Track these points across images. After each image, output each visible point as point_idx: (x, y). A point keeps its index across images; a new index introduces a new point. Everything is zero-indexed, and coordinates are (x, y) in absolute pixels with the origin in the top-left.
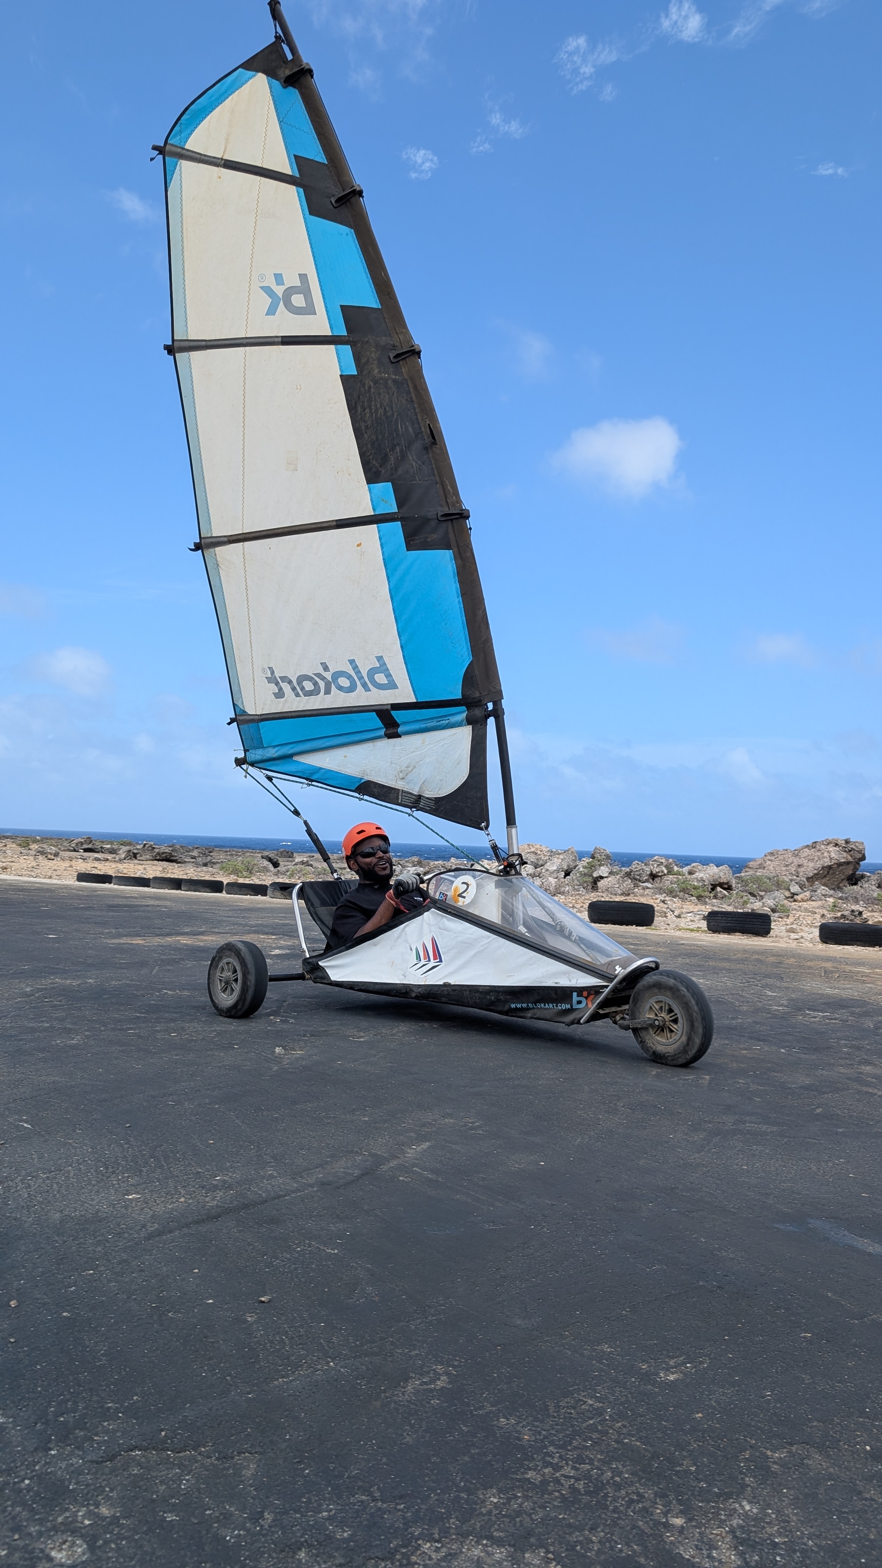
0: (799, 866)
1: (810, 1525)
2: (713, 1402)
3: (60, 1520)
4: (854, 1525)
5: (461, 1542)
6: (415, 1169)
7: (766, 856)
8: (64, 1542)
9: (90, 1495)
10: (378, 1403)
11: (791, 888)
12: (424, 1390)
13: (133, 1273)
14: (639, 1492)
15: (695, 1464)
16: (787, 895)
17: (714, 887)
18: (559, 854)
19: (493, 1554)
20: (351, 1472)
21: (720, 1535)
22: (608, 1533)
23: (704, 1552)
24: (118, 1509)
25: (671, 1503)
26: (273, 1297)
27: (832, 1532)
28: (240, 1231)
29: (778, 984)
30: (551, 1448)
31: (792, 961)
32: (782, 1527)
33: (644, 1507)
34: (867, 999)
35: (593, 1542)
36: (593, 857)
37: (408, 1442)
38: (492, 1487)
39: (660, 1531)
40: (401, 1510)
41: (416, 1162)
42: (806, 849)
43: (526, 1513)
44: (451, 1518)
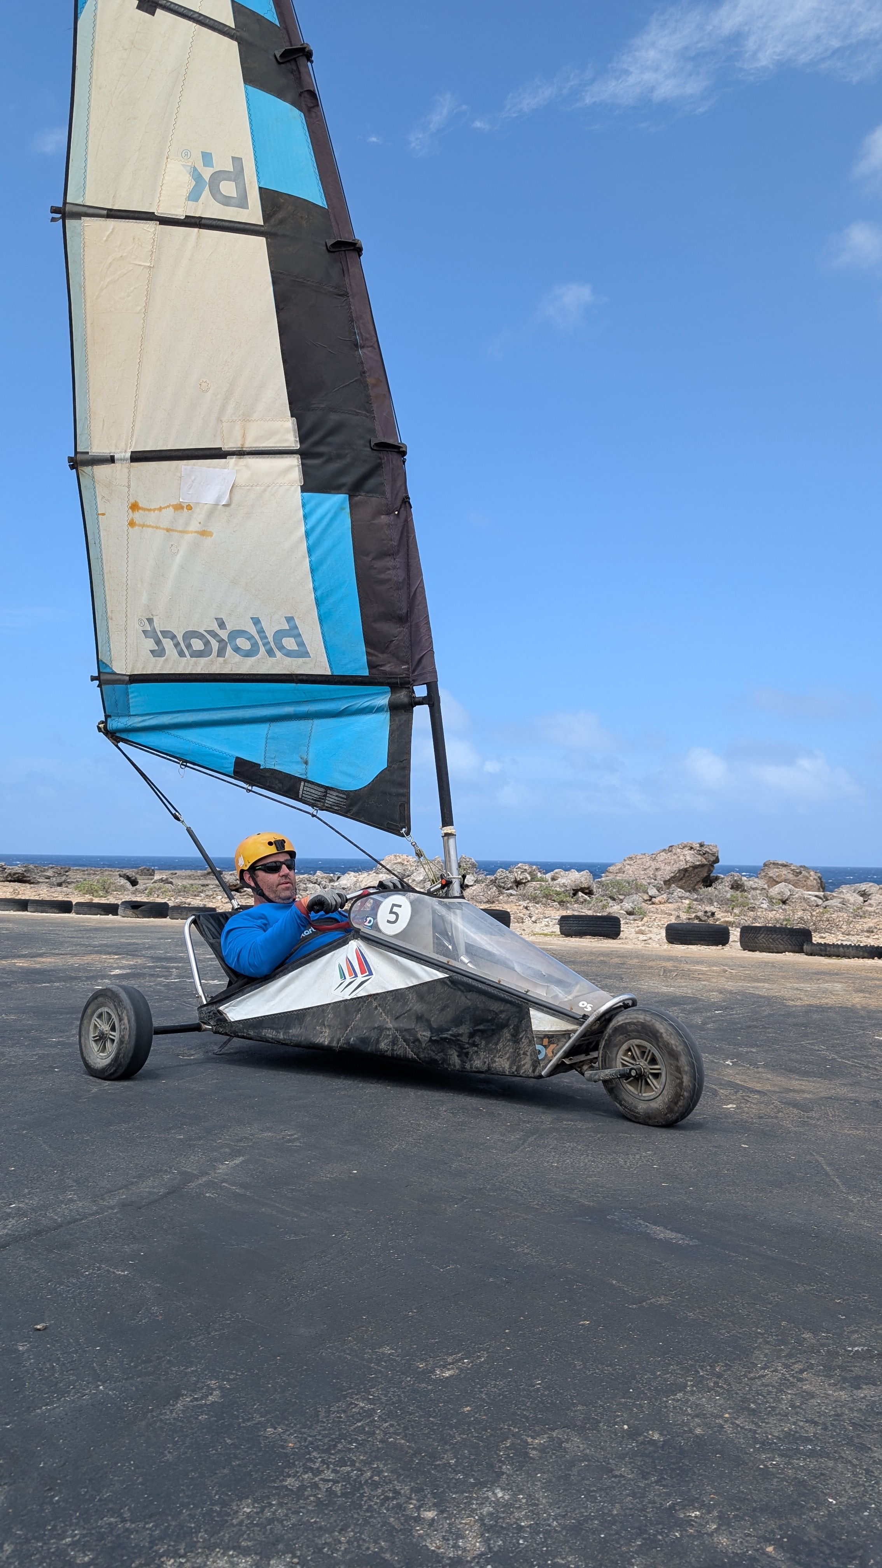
0: (657, 869)
1: (557, 1506)
2: (483, 1395)
4: (600, 1502)
5: (207, 1556)
6: (223, 1184)
7: (625, 860)
10: (144, 1423)
11: (649, 891)
12: (193, 1406)
14: (396, 1489)
15: (455, 1457)
16: (645, 899)
17: (575, 892)
20: (103, 1495)
21: (469, 1524)
22: (358, 1532)
25: (426, 1496)
26: (51, 1325)
27: (577, 1512)
28: (27, 1259)
29: (617, 984)
30: (315, 1454)
31: (634, 962)
32: (529, 1512)
33: (398, 1504)
34: (699, 996)
35: (340, 1542)
37: (168, 1460)
38: (247, 1498)
39: (410, 1525)
40: (149, 1529)
41: (226, 1177)
42: (663, 853)
43: (278, 1520)
44: (200, 1532)
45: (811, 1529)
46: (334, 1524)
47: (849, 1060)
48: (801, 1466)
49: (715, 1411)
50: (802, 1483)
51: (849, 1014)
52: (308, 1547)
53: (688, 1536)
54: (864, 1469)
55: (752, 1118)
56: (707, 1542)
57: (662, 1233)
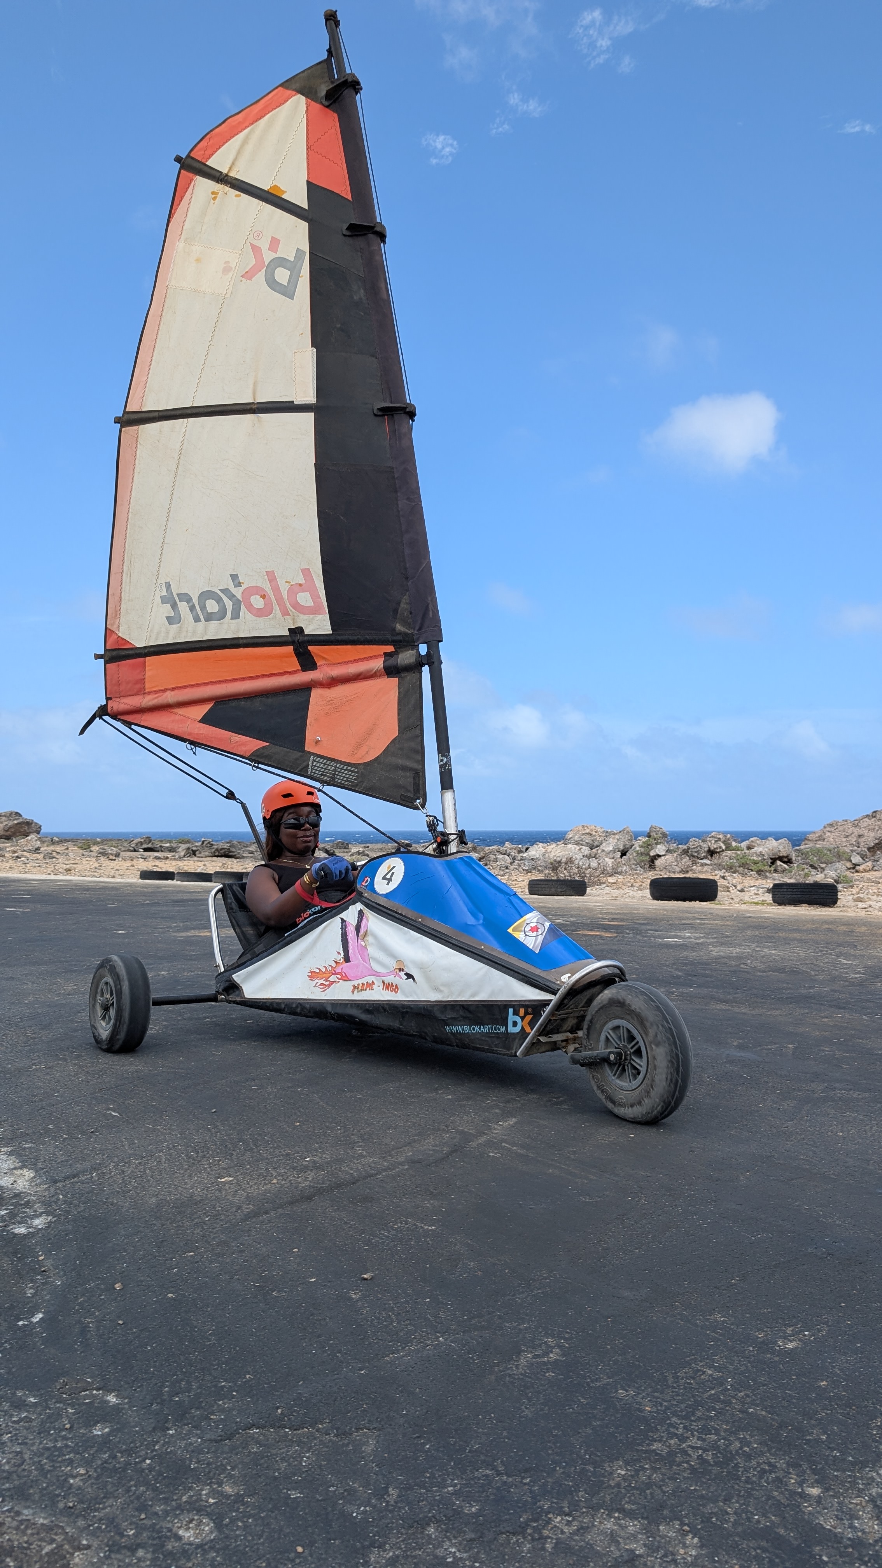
0: (860, 836)
2: (836, 1370)
3: (184, 1499)
5: (592, 1516)
6: (503, 1144)
7: (825, 827)
8: (191, 1521)
9: (211, 1474)
10: (493, 1377)
11: (852, 859)
13: (233, 1254)
14: (770, 1462)
15: (825, 1433)
16: (849, 867)
17: (773, 861)
18: (614, 834)
19: (627, 1527)
20: (473, 1446)
21: (861, 1504)
22: (744, 1504)
23: (845, 1522)
24: (241, 1488)
26: (376, 1275)
28: (335, 1211)
29: (852, 952)
30: (674, 1419)
31: (863, 929)
33: (777, 1477)
36: (649, 836)
37: (527, 1415)
38: (618, 1459)
39: (796, 1501)
40: (528, 1484)
41: (503, 1137)
42: (866, 819)
43: (655, 1485)
44: (579, 1491)
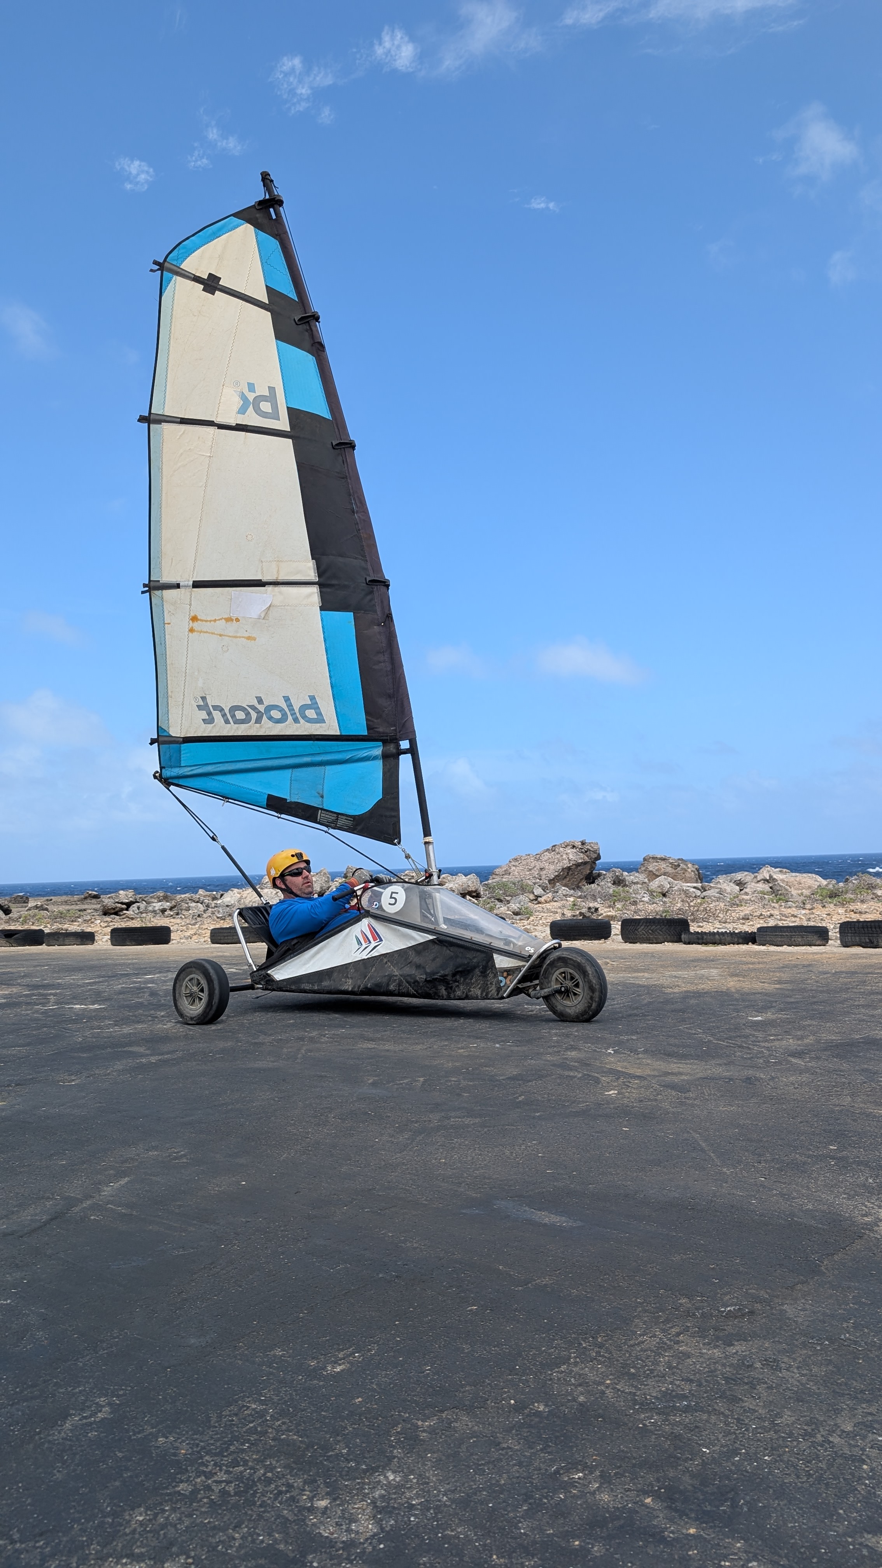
0: (541, 869)
1: (447, 1482)
2: (374, 1385)
4: (488, 1474)
6: (108, 1206)
7: (510, 862)
11: (534, 891)
12: (83, 1425)
16: (532, 898)
21: (362, 1508)
25: (319, 1486)
27: (466, 1485)
30: (207, 1458)
32: (420, 1490)
33: (291, 1496)
35: (234, 1539)
37: (58, 1478)
38: (140, 1506)
39: (303, 1515)
41: (111, 1199)
42: (547, 853)
43: (171, 1524)
44: (92, 1544)
45: (686, 1478)
46: (228, 1522)
47: (724, 1041)
48: (677, 1422)
49: (597, 1379)
50: (678, 1437)
51: (724, 997)
52: (202, 1547)
53: (571, 1497)
54: (735, 1419)
55: (632, 1102)
56: (589, 1500)
57: (547, 1218)
